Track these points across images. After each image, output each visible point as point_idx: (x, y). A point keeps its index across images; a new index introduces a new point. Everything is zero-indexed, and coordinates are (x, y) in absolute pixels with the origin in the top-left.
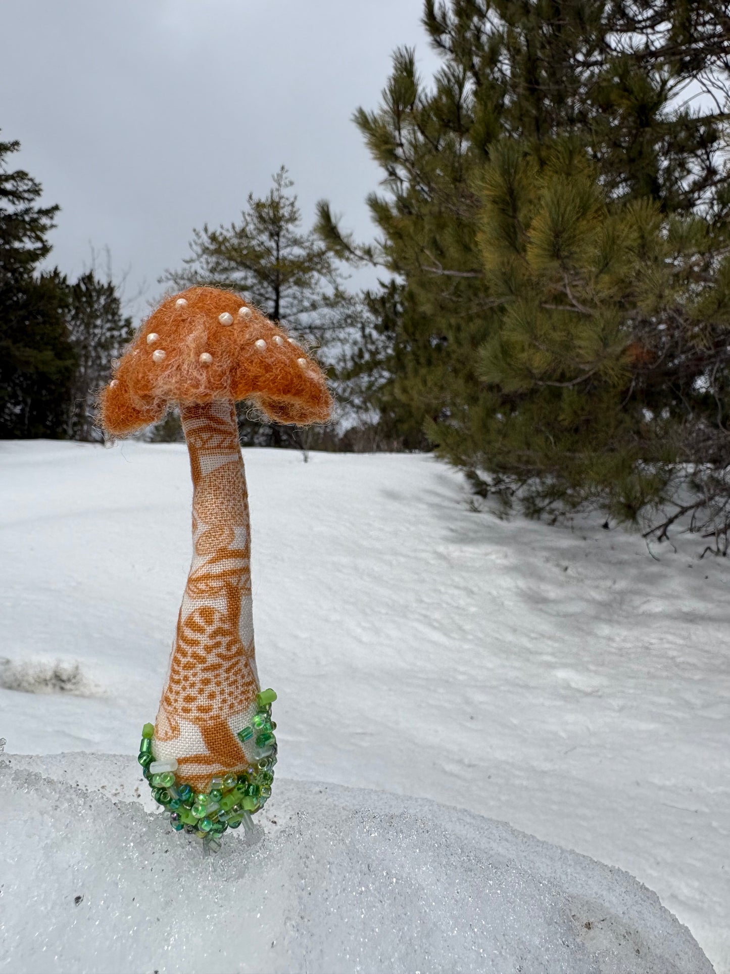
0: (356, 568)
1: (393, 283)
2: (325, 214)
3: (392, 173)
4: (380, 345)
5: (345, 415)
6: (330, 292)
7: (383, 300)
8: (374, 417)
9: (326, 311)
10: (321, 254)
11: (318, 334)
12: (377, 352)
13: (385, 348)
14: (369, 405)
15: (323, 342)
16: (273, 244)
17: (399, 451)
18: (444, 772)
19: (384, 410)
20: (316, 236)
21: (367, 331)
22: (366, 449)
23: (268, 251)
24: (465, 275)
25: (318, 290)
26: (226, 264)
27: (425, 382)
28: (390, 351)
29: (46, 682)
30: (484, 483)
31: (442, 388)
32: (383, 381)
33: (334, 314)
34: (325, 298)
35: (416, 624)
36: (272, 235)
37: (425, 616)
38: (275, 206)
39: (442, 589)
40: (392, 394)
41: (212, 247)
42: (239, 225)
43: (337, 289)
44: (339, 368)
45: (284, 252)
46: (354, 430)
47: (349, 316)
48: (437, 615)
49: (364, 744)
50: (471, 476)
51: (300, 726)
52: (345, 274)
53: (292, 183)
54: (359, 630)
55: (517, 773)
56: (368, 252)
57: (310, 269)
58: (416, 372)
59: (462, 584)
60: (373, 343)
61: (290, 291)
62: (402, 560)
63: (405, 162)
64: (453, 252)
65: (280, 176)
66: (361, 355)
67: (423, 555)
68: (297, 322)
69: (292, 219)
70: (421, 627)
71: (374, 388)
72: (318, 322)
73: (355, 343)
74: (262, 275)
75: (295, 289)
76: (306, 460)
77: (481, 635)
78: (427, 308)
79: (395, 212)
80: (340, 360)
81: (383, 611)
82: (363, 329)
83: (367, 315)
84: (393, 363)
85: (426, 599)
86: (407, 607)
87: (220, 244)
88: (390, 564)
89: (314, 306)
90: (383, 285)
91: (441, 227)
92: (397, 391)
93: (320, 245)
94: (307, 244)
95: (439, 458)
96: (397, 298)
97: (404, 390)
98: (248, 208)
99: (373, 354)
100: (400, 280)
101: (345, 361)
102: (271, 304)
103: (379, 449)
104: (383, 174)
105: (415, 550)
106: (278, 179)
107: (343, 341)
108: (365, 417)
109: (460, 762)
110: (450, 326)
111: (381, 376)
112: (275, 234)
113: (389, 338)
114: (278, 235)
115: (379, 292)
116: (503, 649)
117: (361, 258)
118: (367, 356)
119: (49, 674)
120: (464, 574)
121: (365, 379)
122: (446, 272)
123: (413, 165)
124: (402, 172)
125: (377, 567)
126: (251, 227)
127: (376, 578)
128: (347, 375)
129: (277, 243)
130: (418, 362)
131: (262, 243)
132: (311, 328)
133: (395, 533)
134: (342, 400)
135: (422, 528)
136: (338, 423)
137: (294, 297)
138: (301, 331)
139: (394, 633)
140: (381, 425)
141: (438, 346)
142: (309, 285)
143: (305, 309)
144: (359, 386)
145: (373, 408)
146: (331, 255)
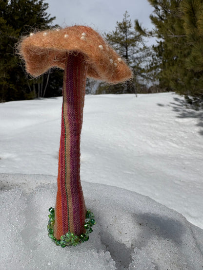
0: (151, 127)
1: (161, 42)
2: (137, 23)
3: (157, 8)
5: (148, 82)
6: (142, 47)
7: (158, 47)
9: (141, 52)
10: (139, 36)
11: (139, 59)
13: (159, 62)
14: (155, 79)
15: (141, 61)
16: (125, 35)
17: (165, 92)
18: (174, 183)
19: (160, 80)
20: (136, 31)
22: (155, 92)
23: (124, 37)
24: (182, 36)
25: (138, 47)
26: (112, 43)
27: (171, 71)
28: (161, 62)
30: (191, 100)
31: (177, 72)
32: (159, 72)
33: (144, 53)
34: (140, 49)
35: (168, 142)
37: (171, 140)
38: (125, 23)
39: (177, 131)
40: (162, 75)
41: (108, 38)
42: (115, 31)
43: (144, 45)
44: (146, 69)
45: (128, 37)
46: (152, 87)
47: (148, 53)
48: (174, 139)
49: (152, 175)
50: (186, 98)
52: (147, 41)
53: (129, 16)
54: (151, 144)
55: (197, 184)
56: (151, 33)
57: (136, 41)
58: (168, 68)
59: (183, 130)
60: (156, 60)
61: (130, 48)
62: (164, 124)
63: (160, 4)
64: (177, 29)
65: (125, 14)
66: (152, 64)
67: (171, 122)
68: (133, 57)
69: (130, 27)
70: (170, 143)
71: (157, 74)
72: (139, 56)
73: (151, 61)
74: (122, 44)
75: (132, 47)
76: (136, 96)
77: (188, 145)
78: (170, 48)
79: (158, 20)
81: (158, 138)
82: (153, 57)
83: (154, 52)
84: (162, 66)
85: (172, 135)
86: (165, 137)
87: (110, 37)
88: (161, 125)
89: (137, 52)
90: (158, 42)
92: (163, 74)
93: (138, 33)
94: (134, 34)
95: (176, 93)
96: (162, 46)
97: (165, 74)
98: (117, 26)
99: (156, 64)
100: (163, 40)
101: (147, 67)
102: (125, 53)
103: (159, 92)
104: (154, 9)
105: (169, 121)
106: (125, 15)
107: (147, 61)
108: (154, 83)
109: (180, 181)
110: (178, 52)
111: (158, 70)
112: (125, 32)
113: (161, 58)
114: (126, 32)
115: (157, 44)
116: (195, 149)
117: (149, 36)
118: (154, 65)
120: (184, 127)
121: (154, 71)
122: (176, 36)
123: (163, 4)
124: (159, 7)
125: (157, 126)
126: (118, 31)
127: (156, 129)
128: (149, 71)
129: (126, 35)
130: (169, 65)
131: (121, 35)
132: (137, 58)
133: (163, 116)
134: (147, 78)
135: (171, 114)
136: (146, 85)
137: (132, 50)
138: (134, 59)
139: (162, 144)
140: (159, 84)
141: (176, 59)
142: (135, 46)
143: (135, 53)
144: (152, 74)
145: (157, 80)
146: (142, 35)
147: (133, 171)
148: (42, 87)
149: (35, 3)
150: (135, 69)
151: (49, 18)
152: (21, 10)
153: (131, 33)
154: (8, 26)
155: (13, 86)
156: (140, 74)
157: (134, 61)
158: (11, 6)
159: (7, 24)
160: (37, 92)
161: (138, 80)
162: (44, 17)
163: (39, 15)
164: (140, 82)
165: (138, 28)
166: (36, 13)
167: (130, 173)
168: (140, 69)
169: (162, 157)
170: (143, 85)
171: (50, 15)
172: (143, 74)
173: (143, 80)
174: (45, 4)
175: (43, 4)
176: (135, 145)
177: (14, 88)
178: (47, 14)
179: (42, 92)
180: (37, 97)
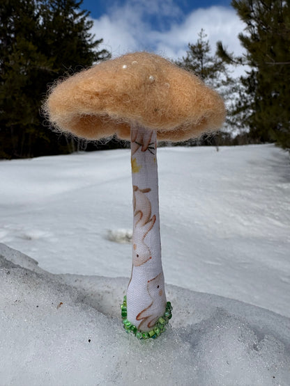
0: (241, 195)
1: (253, 71)
2: (220, 46)
3: (250, 24)
4: (248, 98)
5: (234, 130)
6: (225, 79)
7: (248, 79)
8: (247, 130)
9: (223, 87)
10: (220, 63)
12: (247, 102)
13: (250, 100)
14: (244, 125)
16: (200, 62)
17: (259, 143)
18: (281, 281)
19: (251, 126)
20: (217, 56)
21: (242, 93)
22: (244, 143)
23: (198, 66)
24: (286, 63)
25: (220, 79)
27: (269, 113)
28: (253, 101)
29: (123, 239)
31: (277, 115)
32: (250, 114)
33: (228, 88)
34: (223, 82)
35: (268, 218)
36: (199, 59)
37: (272, 214)
38: (200, 46)
39: (280, 202)
40: (254, 119)
42: (186, 56)
43: (227, 77)
45: (205, 65)
46: (238, 136)
47: (234, 88)
48: (277, 214)
49: (246, 267)
51: (218, 259)
52: (231, 70)
53: (206, 35)
54: (242, 220)
56: (240, 60)
57: (216, 70)
58: (264, 109)
60: (245, 98)
61: (208, 81)
62: (261, 190)
63: (254, 19)
64: (280, 54)
65: (201, 33)
66: (240, 104)
67: (271, 188)
69: (207, 50)
70: (270, 219)
71: (246, 118)
73: (237, 99)
75: (210, 80)
76: (218, 150)
78: (269, 80)
79: (251, 41)
80: (230, 107)
81: (253, 212)
82: (240, 93)
83: (242, 86)
84: (254, 106)
85: (273, 207)
86: (263, 210)
88: (256, 193)
89: (218, 86)
90: (248, 73)
91: (274, 43)
92: (257, 119)
93: (219, 60)
94: (214, 60)
95: (277, 145)
96: (255, 78)
97: (260, 118)
98: (189, 50)
99: (245, 103)
100: (256, 69)
101: (233, 107)
103: (250, 143)
104: (245, 25)
105: (267, 186)
106: (200, 35)
107: (232, 99)
108: (242, 130)
110: (280, 86)
111: (249, 112)
112: (200, 58)
113: (252, 95)
114: (202, 58)
115: (246, 76)
117: (237, 63)
118: (243, 104)
119: (124, 236)
121: (242, 114)
122: (277, 63)
123: (259, 19)
125: (249, 194)
126: (190, 57)
127: (249, 199)
128: (234, 113)
129: (202, 61)
130: (265, 104)
131: (195, 63)
133: (258, 179)
134: (233, 124)
135: (270, 176)
136: (231, 133)
137: (210, 83)
139: (258, 222)
140: (250, 132)
141: (275, 96)
142: (216, 77)
143: (215, 87)
144: (240, 117)
145: (247, 126)
146: (224, 63)
147: (218, 261)
149: (76, 21)
151: (94, 40)
152: (56, 31)
153: (210, 60)
154: (40, 53)
155: (43, 135)
158: (44, 25)
159: (37, 51)
160: (76, 144)
162: (87, 39)
163: (80, 37)
164: (223, 130)
165: (222, 52)
166: (76, 35)
167: (214, 263)
169: (259, 241)
170: (226, 134)
171: (94, 35)
172: (227, 117)
173: (226, 127)
174: (88, 23)
175: (86, 21)
176: (219, 222)
177: (45, 137)
178: (90, 35)
180: (76, 150)
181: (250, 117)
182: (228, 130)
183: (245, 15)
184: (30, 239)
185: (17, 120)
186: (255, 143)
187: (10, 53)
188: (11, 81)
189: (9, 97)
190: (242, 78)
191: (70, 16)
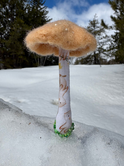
0: (110, 86)
1: (117, 32)
3: (116, 11)
4: (115, 44)
5: (108, 58)
7: (115, 36)
8: (114, 58)
9: (104, 39)
10: (103, 29)
11: (103, 43)
12: (114, 46)
14: (113, 56)
15: (103, 45)
16: (94, 28)
17: (119, 64)
19: (116, 56)
22: (112, 64)
23: (93, 30)
25: (102, 36)
28: (117, 45)
34: (104, 37)
35: (122, 97)
38: (94, 21)
40: (117, 53)
43: (106, 35)
44: (107, 49)
45: (96, 29)
46: (110, 61)
47: (108, 40)
53: (97, 17)
54: (111, 97)
56: (111, 27)
57: (101, 32)
58: (122, 49)
60: (113, 44)
61: (97, 36)
62: (119, 85)
66: (111, 47)
68: (99, 42)
69: (98, 23)
72: (102, 41)
73: (110, 45)
76: (101, 66)
80: (106, 48)
81: (116, 94)
82: (111, 42)
83: (112, 39)
84: (117, 47)
86: (120, 93)
89: (102, 39)
93: (103, 27)
94: (100, 27)
96: (118, 35)
97: (120, 53)
98: (89, 23)
99: (113, 46)
103: (115, 64)
104: (114, 12)
105: (122, 83)
106: (95, 16)
107: (107, 44)
108: (112, 58)
111: (115, 50)
113: (117, 43)
114: (95, 26)
115: (114, 34)
117: (110, 29)
118: (112, 47)
121: (112, 51)
123: (121, 9)
125: (114, 86)
128: (108, 51)
130: (122, 47)
131: (92, 28)
132: (101, 43)
133: (118, 80)
134: (107, 55)
136: (107, 59)
138: (99, 43)
139: (118, 98)
142: (100, 35)
143: (100, 39)
144: (111, 52)
145: (114, 56)
146: (105, 29)
148: (43, 60)
149: (41, 11)
150: (100, 49)
151: (49, 19)
153: (98, 27)
154: (26, 24)
156: (103, 52)
157: (99, 45)
158: (28, 13)
159: (24, 23)
160: (40, 63)
161: (101, 56)
162: (46, 18)
164: (103, 58)
165: (103, 24)
166: (41, 17)
168: (103, 49)
169: (118, 107)
170: (105, 60)
171: (49, 17)
172: (105, 52)
173: (105, 56)
174: (47, 12)
176: (100, 98)
177: (26, 60)
179: (43, 63)
180: (40, 66)
181: (115, 52)
182: (106, 58)
183: (115, 7)
184: (20, 102)
185: (15, 53)
186: (118, 64)
187: (14, 24)
188: (14, 36)
189: (13, 43)
190: (112, 35)
191: (39, 9)
